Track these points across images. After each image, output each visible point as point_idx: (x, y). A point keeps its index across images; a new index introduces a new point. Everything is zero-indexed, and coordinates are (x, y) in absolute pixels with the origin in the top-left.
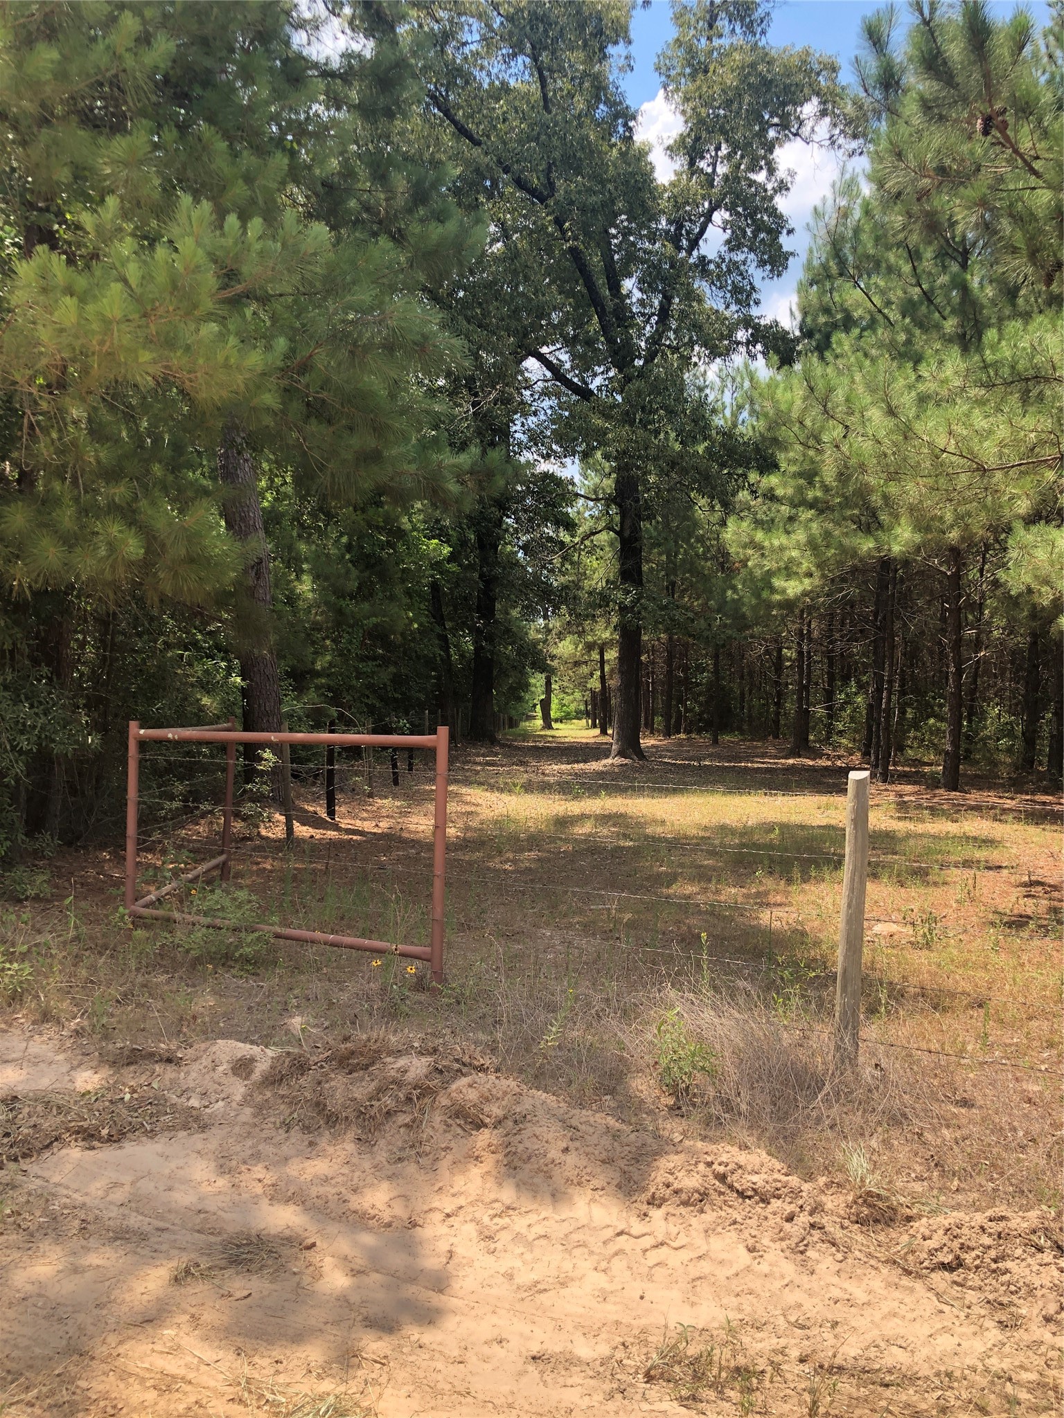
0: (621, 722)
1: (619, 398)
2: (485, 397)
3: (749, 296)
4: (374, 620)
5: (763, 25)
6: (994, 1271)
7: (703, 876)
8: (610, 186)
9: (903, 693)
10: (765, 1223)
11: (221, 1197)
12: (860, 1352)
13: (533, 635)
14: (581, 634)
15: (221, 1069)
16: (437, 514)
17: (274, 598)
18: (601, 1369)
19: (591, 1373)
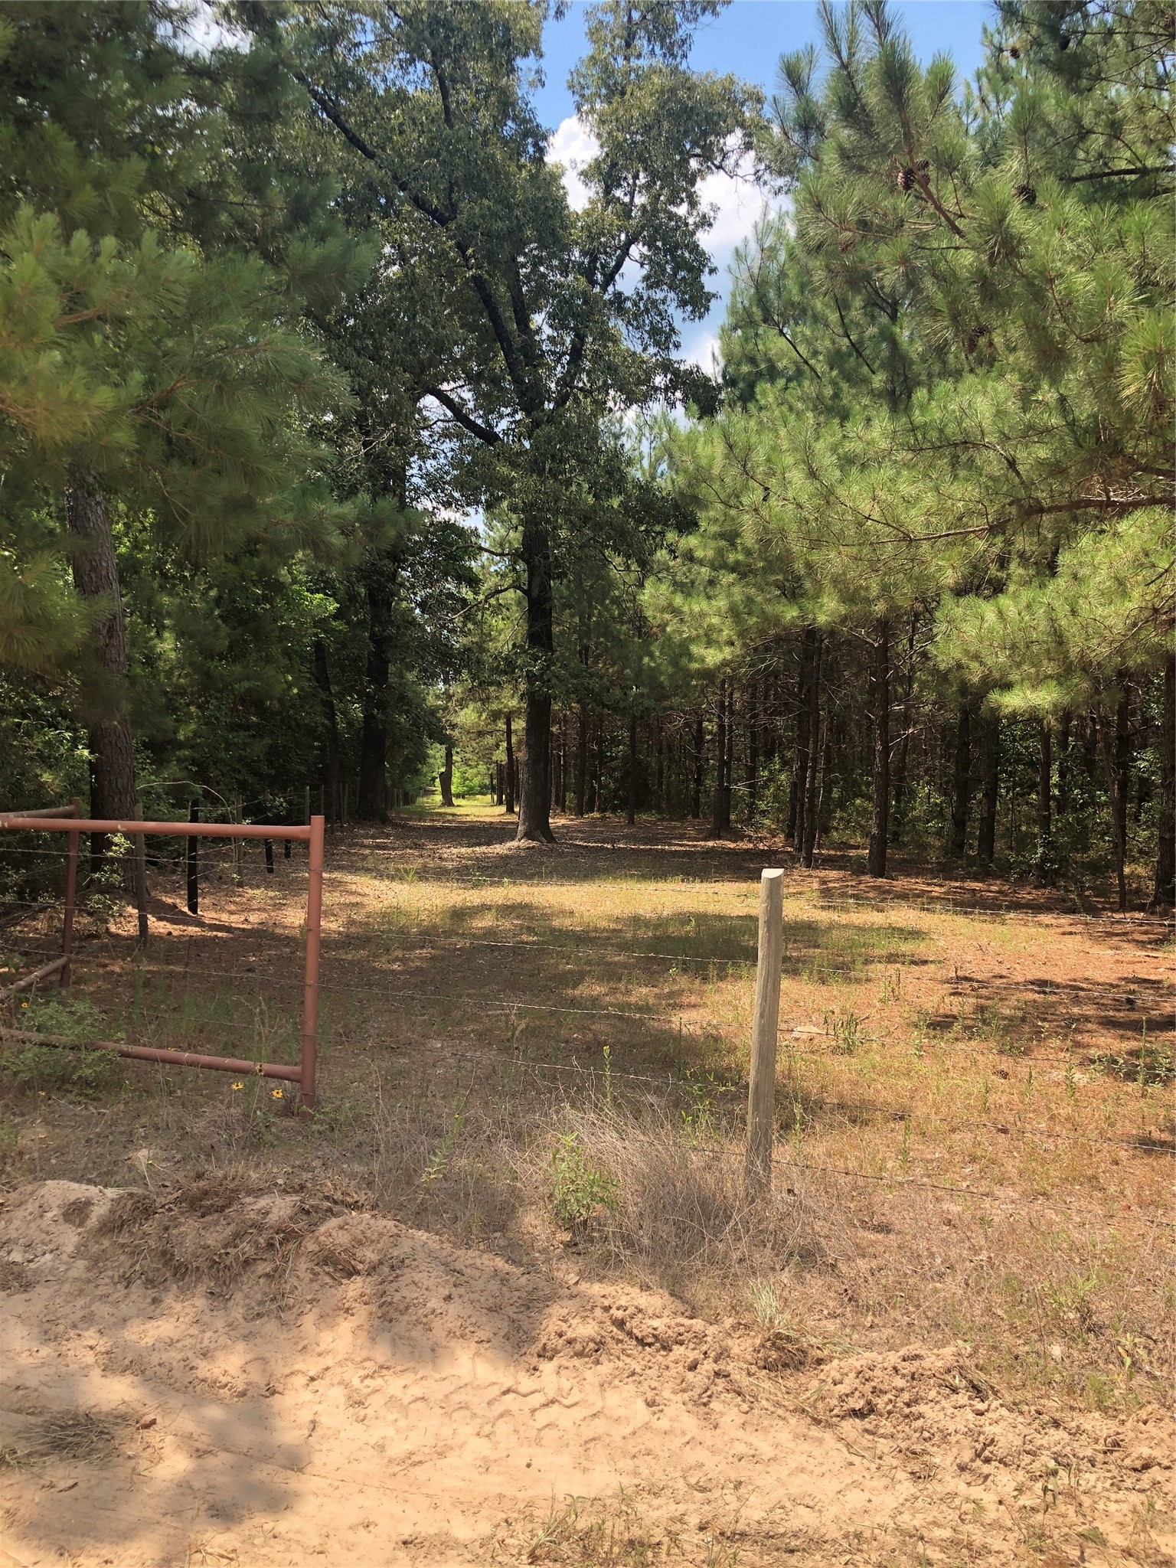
0: (527, 800)
1: (527, 444)
2: (377, 437)
3: (668, 338)
4: (246, 684)
5: (685, 48)
6: (907, 1416)
7: (611, 974)
8: (518, 212)
9: (828, 771)
10: (666, 1373)
11: (45, 1370)
12: (764, 1515)
13: (431, 701)
14: (486, 700)
15: (49, 1215)
16: (322, 566)
17: (129, 658)
18: (481, 1551)
19: (469, 1557)
